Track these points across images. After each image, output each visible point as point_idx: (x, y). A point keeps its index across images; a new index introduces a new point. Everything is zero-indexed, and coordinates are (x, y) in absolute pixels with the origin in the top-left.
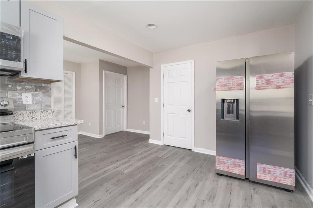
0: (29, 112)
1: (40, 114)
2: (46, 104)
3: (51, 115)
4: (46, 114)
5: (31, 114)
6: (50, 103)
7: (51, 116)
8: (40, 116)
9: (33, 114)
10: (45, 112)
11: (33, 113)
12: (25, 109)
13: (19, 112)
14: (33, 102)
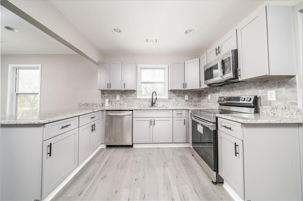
0: (271, 108)
1: (281, 111)
2: (292, 101)
3: (294, 114)
4: (288, 113)
5: (273, 110)
6: (296, 100)
7: (295, 116)
8: (282, 114)
9: (275, 111)
10: (287, 110)
11: (274, 109)
12: (270, 105)
13: (264, 107)
14: (276, 98)
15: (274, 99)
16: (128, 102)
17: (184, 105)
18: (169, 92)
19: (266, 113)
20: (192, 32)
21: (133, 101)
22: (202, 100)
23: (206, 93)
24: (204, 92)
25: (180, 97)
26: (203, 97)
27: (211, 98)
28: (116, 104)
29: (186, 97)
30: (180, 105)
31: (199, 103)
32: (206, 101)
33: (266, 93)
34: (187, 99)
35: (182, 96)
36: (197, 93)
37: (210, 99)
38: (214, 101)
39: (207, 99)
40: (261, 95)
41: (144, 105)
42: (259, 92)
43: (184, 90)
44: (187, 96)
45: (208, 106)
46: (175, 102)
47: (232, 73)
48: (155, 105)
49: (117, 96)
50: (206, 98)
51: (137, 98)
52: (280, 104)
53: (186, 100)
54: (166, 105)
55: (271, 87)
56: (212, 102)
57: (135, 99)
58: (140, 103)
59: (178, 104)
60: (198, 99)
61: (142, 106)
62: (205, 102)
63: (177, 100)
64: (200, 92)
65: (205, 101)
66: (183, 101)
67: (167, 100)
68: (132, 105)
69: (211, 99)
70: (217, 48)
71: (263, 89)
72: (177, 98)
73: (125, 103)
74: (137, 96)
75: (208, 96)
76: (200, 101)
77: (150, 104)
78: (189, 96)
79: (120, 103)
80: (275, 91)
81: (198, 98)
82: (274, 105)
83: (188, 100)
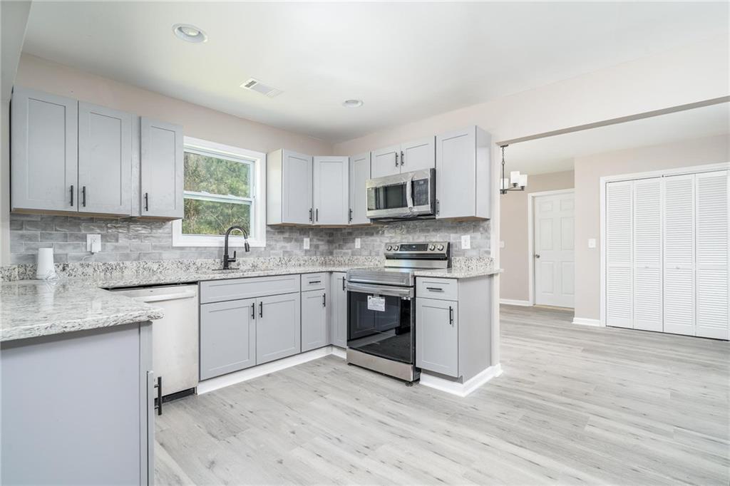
0: (466, 259)
2: (485, 249)
4: (482, 263)
6: (490, 248)
8: (476, 265)
10: (481, 260)
11: (469, 261)
12: (464, 254)
13: (458, 258)
14: (471, 246)
15: (468, 247)
16: (138, 259)
17: (302, 262)
18: (269, 229)
19: (459, 266)
20: (360, 104)
21: (160, 254)
22: (338, 250)
23: (350, 234)
24: (343, 231)
25: (292, 243)
26: (341, 243)
27: (361, 245)
28: (88, 266)
29: (307, 243)
30: (293, 262)
31: (330, 257)
32: (350, 251)
33: (460, 238)
34: (308, 248)
35: (296, 240)
36: (326, 234)
37: (359, 247)
38: (371, 251)
39: (350, 249)
40: (454, 241)
41: (199, 265)
42: (452, 237)
43: (310, 226)
44: (308, 240)
45: (356, 262)
46: (282, 256)
47: (430, 205)
48: (233, 265)
49: (90, 237)
50: (349, 245)
51: (174, 245)
52: (474, 253)
53: (306, 251)
54: (260, 265)
55: (466, 231)
56: (365, 253)
57: (162, 248)
58: (185, 261)
59: (290, 261)
60: (329, 249)
61: (192, 269)
62: (347, 254)
63: (287, 252)
64: (332, 231)
65: (346, 251)
66: (298, 252)
67: (263, 249)
68: (155, 267)
69: (361, 248)
70: (399, 154)
71: (456, 233)
72: (286, 245)
73: (128, 263)
74: (172, 237)
75: (354, 242)
76: (331, 253)
77: (218, 263)
78: (311, 241)
79: (104, 264)
80: (471, 237)
81: (329, 245)
82: (469, 254)
83: (309, 251)
